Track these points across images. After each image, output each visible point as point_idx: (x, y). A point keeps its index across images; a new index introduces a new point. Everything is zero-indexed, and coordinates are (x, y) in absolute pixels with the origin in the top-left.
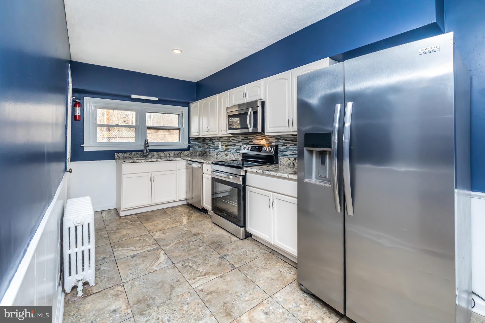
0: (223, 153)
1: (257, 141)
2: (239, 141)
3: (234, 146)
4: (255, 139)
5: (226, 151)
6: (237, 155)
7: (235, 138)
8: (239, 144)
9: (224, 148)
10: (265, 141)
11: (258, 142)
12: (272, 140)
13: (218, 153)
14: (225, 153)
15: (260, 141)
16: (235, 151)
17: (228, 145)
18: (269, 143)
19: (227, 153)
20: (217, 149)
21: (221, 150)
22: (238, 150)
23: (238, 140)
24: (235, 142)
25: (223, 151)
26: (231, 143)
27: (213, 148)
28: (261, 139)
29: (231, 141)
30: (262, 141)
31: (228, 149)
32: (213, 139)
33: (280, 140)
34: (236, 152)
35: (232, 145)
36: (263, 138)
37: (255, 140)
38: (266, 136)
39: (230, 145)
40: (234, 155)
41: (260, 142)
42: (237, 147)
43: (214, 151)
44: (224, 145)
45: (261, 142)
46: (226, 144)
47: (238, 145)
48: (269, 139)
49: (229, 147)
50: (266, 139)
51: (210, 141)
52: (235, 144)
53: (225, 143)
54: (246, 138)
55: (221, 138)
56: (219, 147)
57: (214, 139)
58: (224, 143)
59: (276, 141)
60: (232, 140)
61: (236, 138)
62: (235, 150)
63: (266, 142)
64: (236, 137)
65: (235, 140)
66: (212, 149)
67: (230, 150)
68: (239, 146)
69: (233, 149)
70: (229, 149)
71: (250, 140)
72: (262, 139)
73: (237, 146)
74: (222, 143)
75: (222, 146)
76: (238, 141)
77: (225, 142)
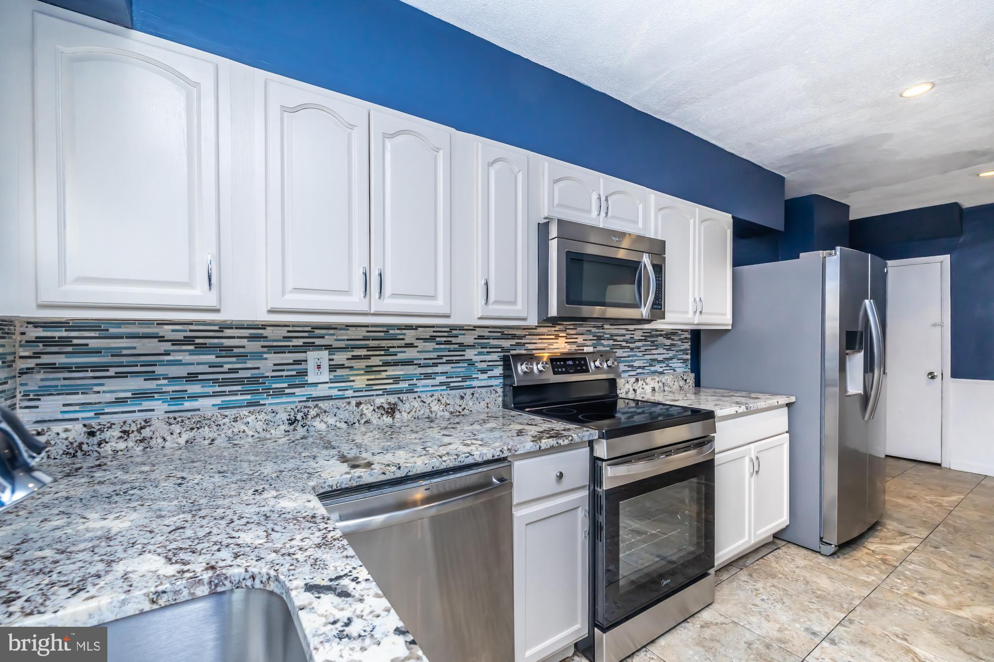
0: (358, 404)
1: (539, 343)
2: (461, 344)
3: (435, 365)
4: (535, 337)
5: (381, 392)
6: (462, 398)
7: (434, 332)
8: (464, 355)
9: (352, 378)
10: (566, 342)
11: (546, 345)
12: (584, 340)
13: (313, 412)
14: (379, 401)
15: (552, 344)
16: (442, 384)
17: (386, 364)
18: (577, 348)
19: (392, 399)
20: (287, 391)
21: (335, 392)
22: (460, 379)
23: (454, 340)
24: (435, 350)
25: (350, 393)
26: (410, 354)
27: (239, 388)
28: (553, 337)
29: (410, 345)
30: (557, 343)
31: (391, 381)
32: (228, 332)
33: (602, 341)
34: (445, 387)
35: (415, 362)
36: (561, 335)
37: (534, 341)
38: (568, 331)
39: (408, 363)
40: (443, 401)
41: (552, 347)
42: (452, 368)
43: (257, 404)
44: (363, 364)
45: (555, 346)
46: (375, 361)
47: (458, 362)
48: (577, 338)
49: (402, 370)
50: (568, 337)
51: (192, 347)
52: (440, 357)
53: (367, 357)
54: (500, 334)
55: (332, 332)
56: (311, 379)
57: (252, 338)
58: (355, 358)
59: (595, 342)
60: (417, 339)
61: (446, 334)
62: (443, 379)
63: (569, 346)
64: (448, 330)
65: (438, 339)
66: (215, 395)
67: (403, 385)
68: (466, 365)
69: (428, 376)
70: (397, 379)
71: (513, 342)
72: (557, 337)
73: (448, 362)
74: (341, 358)
75: (340, 372)
76: (456, 346)
77: (363, 352)
